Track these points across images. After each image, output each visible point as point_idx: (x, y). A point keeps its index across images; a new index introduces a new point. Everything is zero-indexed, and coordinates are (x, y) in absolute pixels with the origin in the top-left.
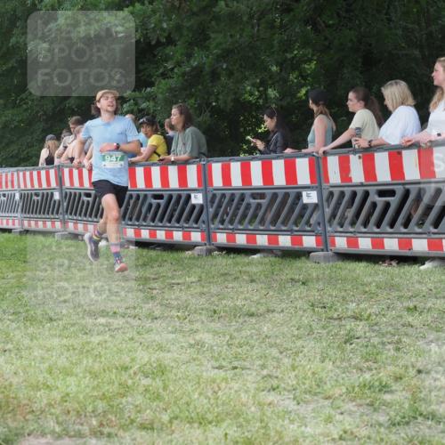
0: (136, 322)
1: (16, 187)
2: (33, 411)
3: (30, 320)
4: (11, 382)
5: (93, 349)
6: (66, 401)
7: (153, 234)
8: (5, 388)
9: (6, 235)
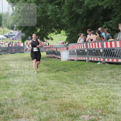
0: (109, 84)
1: (75, 49)
2: (83, 108)
3: (81, 84)
4: (77, 101)
5: (98, 92)
6: (92, 106)
7: (113, 60)
8: (76, 102)
9: (73, 61)
